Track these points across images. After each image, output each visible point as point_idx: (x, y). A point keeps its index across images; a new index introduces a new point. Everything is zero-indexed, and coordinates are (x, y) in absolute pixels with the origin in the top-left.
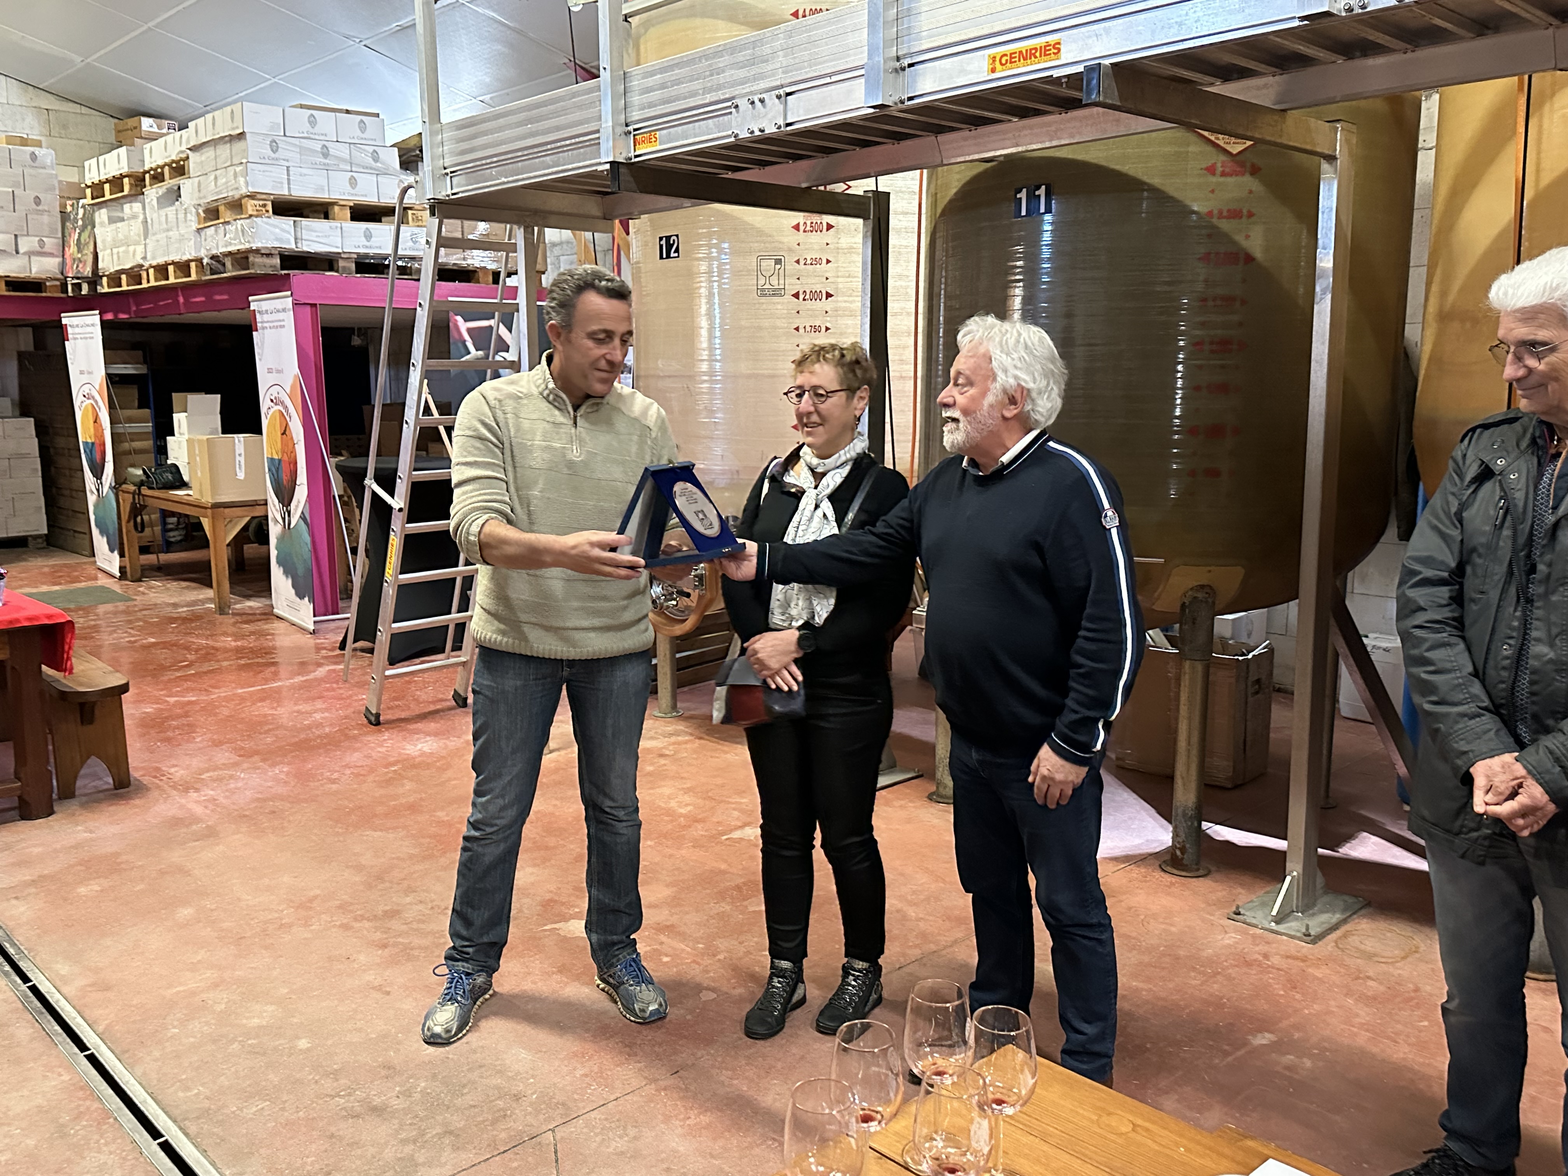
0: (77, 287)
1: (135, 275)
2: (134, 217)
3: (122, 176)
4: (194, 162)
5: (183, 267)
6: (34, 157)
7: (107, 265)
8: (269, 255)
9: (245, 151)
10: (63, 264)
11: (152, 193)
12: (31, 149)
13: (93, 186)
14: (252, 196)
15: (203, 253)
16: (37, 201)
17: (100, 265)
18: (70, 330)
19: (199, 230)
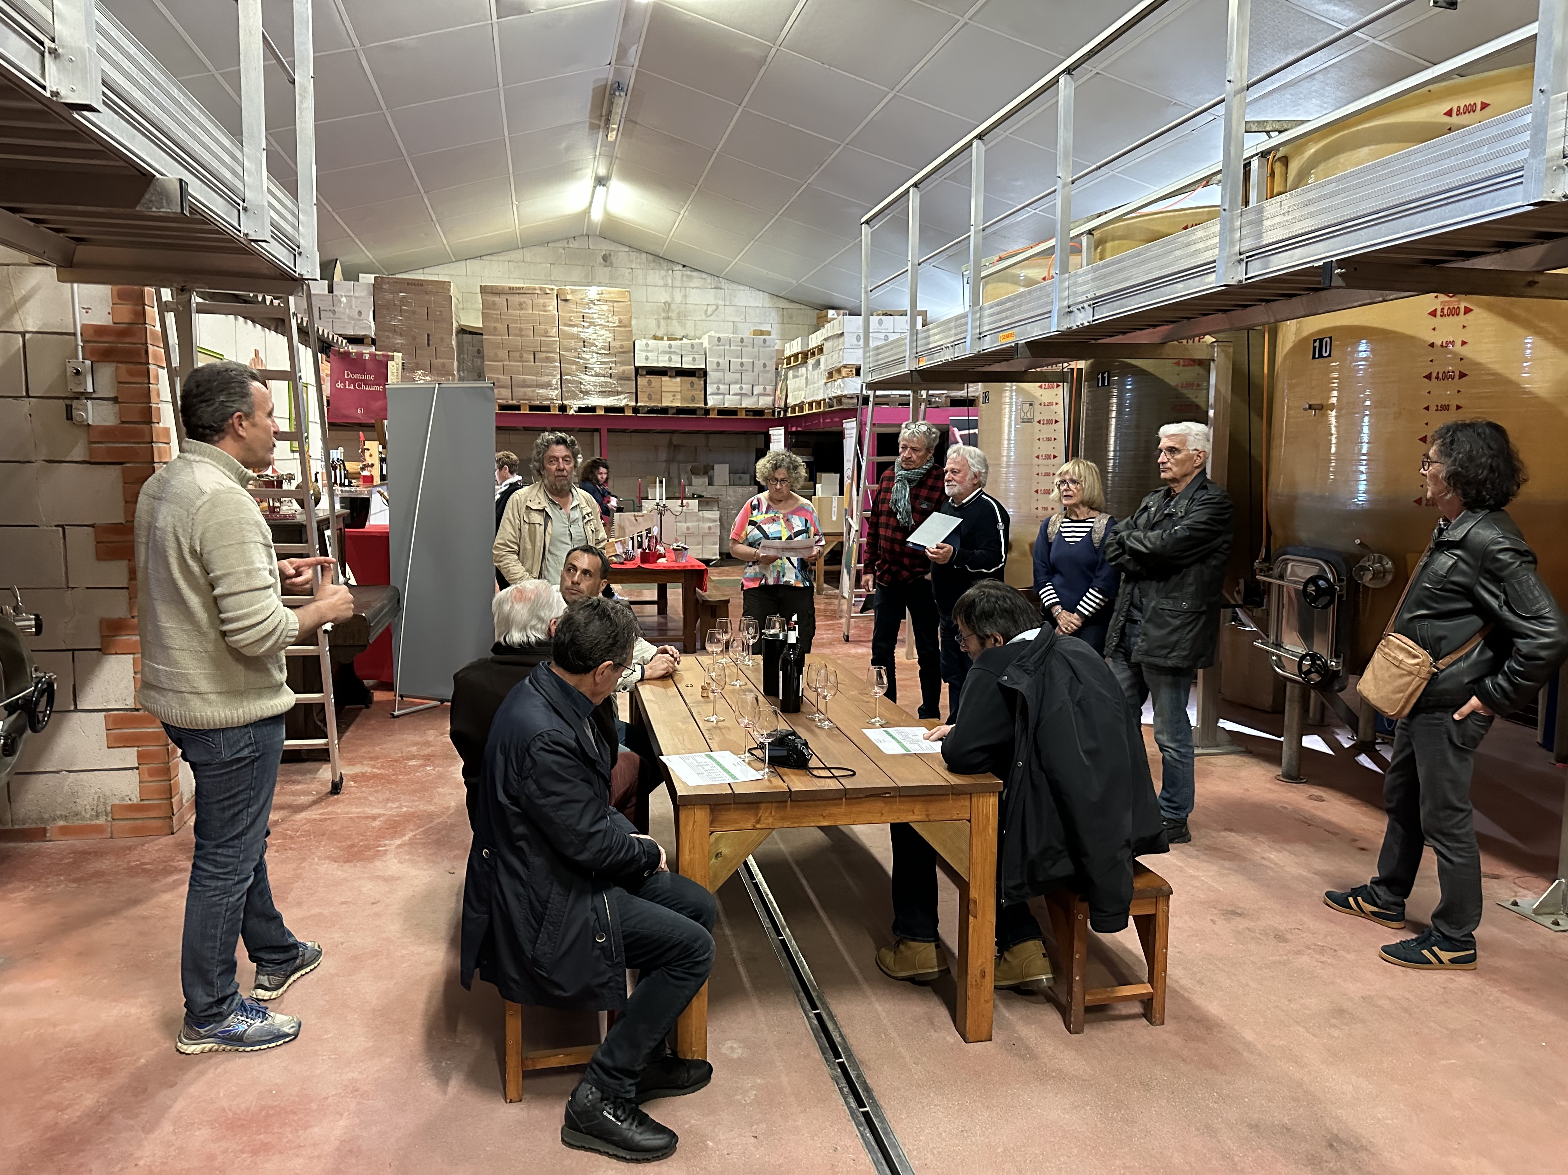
0: (779, 413)
1: (801, 406)
2: (802, 375)
3: (798, 354)
4: (827, 346)
5: (818, 403)
6: (765, 341)
7: (791, 402)
8: (851, 398)
9: (843, 343)
10: (775, 399)
11: (811, 361)
12: (763, 337)
13: (789, 358)
14: (845, 366)
15: (826, 397)
16: (765, 365)
17: (788, 401)
18: (772, 437)
19: (826, 384)
